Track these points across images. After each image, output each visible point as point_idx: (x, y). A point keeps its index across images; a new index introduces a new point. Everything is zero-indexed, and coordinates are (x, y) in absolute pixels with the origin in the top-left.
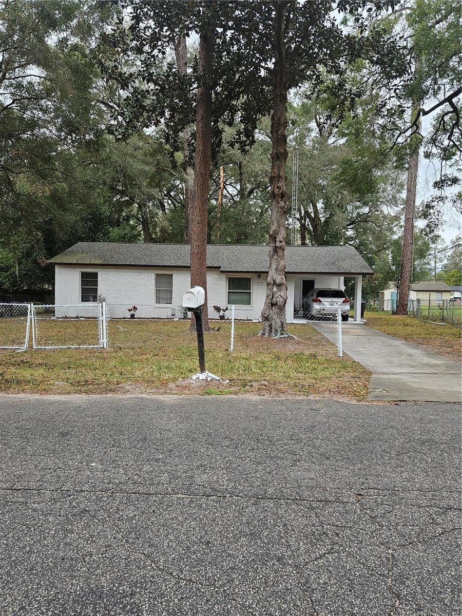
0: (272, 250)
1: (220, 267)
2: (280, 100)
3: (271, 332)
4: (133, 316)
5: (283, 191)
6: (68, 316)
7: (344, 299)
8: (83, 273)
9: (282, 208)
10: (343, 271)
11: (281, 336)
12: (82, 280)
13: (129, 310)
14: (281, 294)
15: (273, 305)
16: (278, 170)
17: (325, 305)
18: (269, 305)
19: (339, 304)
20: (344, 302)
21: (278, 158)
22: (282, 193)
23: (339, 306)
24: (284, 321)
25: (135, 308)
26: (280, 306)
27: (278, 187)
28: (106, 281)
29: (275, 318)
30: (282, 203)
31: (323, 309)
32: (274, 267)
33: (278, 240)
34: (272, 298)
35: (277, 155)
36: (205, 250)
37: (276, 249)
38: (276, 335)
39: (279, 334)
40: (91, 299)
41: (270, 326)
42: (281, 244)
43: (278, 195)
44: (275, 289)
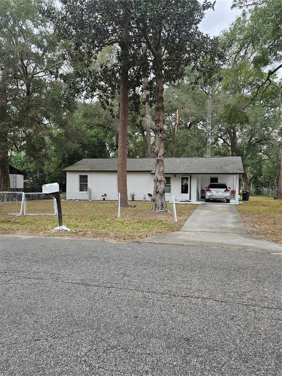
0: (156, 162)
1: (151, 171)
2: (159, 78)
3: (156, 208)
4: (104, 199)
5: (160, 128)
6: (73, 199)
7: (225, 189)
8: (80, 176)
9: (161, 137)
10: (225, 172)
11: (161, 211)
12: (80, 180)
13: (102, 196)
14: (161, 187)
15: (157, 193)
16: (159, 117)
17: (213, 193)
18: (155, 193)
19: (222, 192)
20: (225, 191)
21: (158, 110)
22: (160, 129)
24: (164, 202)
25: (105, 195)
26: (160, 193)
27: (158, 126)
28: (92, 180)
29: (158, 200)
30: (161, 135)
31: (212, 196)
32: (157, 171)
33: (158, 156)
34: (157, 189)
35: (158, 108)
37: (158, 161)
38: (159, 210)
39: (160, 209)
40: (85, 189)
41: (156, 204)
42: (160, 158)
43: (158, 130)
44: (158, 184)
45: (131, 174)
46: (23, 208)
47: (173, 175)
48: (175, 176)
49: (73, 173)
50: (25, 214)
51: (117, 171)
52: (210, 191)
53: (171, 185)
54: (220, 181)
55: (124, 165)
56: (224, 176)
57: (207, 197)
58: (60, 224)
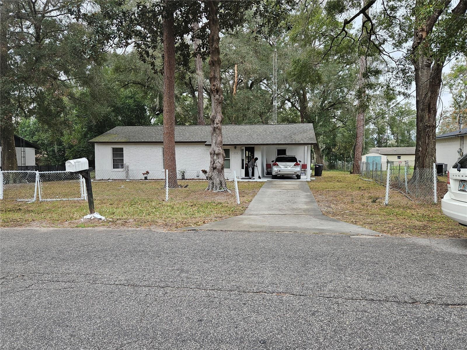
0: (212, 130)
1: (206, 142)
2: (213, 23)
3: (213, 188)
4: (146, 178)
5: (217, 88)
6: (104, 179)
7: (295, 163)
8: (113, 148)
9: (217, 100)
10: (294, 143)
11: (219, 191)
12: (113, 154)
13: (143, 174)
14: (219, 161)
15: (214, 168)
16: (214, 73)
17: (281, 168)
18: (212, 168)
19: (291, 166)
20: (295, 165)
21: (214, 65)
22: (216, 89)
23: (291, 168)
24: (222, 179)
25: (148, 173)
26: (218, 169)
27: (213, 85)
28: (130, 153)
29: (216, 177)
30: (217, 96)
31: (280, 171)
32: (214, 142)
33: (215, 122)
34: (214, 164)
35: (213, 62)
36: (173, 130)
37: (214, 129)
38: (216, 190)
39: (218, 189)
40: (120, 166)
41: (213, 183)
42: (218, 125)
43: (214, 90)
44: (215, 157)
45: (181, 146)
46: (38, 191)
47: (233, 147)
48: (235, 147)
49: (104, 145)
50: (40, 200)
51: (163, 142)
52: (278, 165)
53: (230, 158)
54: (289, 154)
55: (171, 134)
56: (293, 147)
57: (274, 173)
58: (92, 212)
